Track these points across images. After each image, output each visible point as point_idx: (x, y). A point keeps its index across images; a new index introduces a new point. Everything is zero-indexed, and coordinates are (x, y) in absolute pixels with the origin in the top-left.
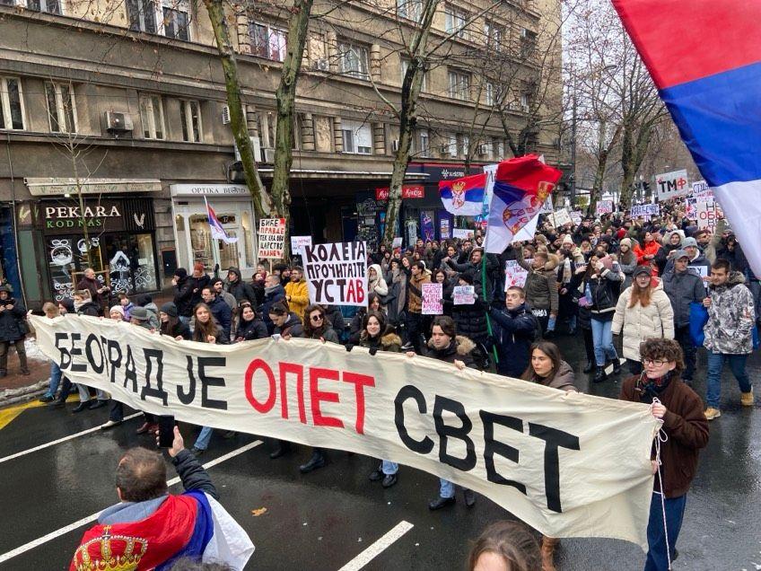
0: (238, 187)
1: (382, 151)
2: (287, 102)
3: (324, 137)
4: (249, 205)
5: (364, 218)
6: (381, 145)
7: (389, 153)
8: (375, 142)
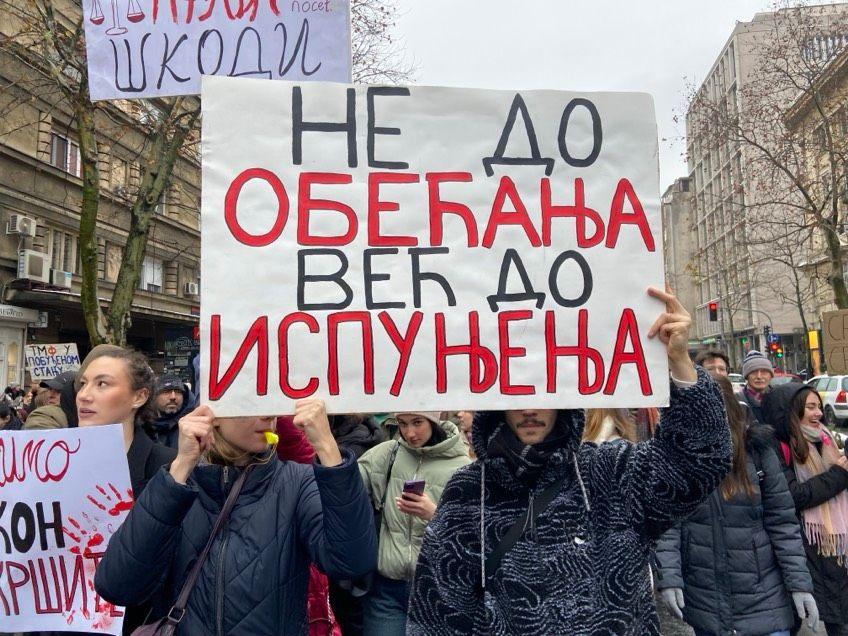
0: (16, 309)
1: (174, 292)
2: (146, 220)
3: (114, 266)
4: (20, 334)
5: (173, 358)
6: (173, 285)
7: (181, 295)
8: (166, 281)
